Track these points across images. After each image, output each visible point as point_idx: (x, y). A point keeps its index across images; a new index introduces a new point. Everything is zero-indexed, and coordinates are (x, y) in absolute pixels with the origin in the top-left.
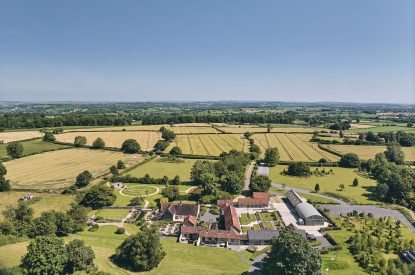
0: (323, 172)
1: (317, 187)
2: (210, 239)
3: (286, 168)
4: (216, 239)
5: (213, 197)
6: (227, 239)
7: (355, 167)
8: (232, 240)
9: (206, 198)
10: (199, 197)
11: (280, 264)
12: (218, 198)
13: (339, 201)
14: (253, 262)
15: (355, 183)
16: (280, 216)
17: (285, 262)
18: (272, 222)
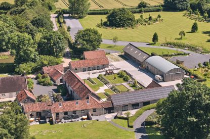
0: (150, 18)
1: (155, 38)
2: (66, 113)
3: (104, 18)
4: (74, 112)
5: (34, 65)
6: (88, 110)
7: (182, 10)
8: (95, 110)
9: (25, 67)
10: (14, 67)
11: (193, 119)
12: (43, 65)
13: (186, 51)
14: (134, 129)
15: (194, 28)
16: (131, 76)
17: (197, 116)
18: (125, 84)
